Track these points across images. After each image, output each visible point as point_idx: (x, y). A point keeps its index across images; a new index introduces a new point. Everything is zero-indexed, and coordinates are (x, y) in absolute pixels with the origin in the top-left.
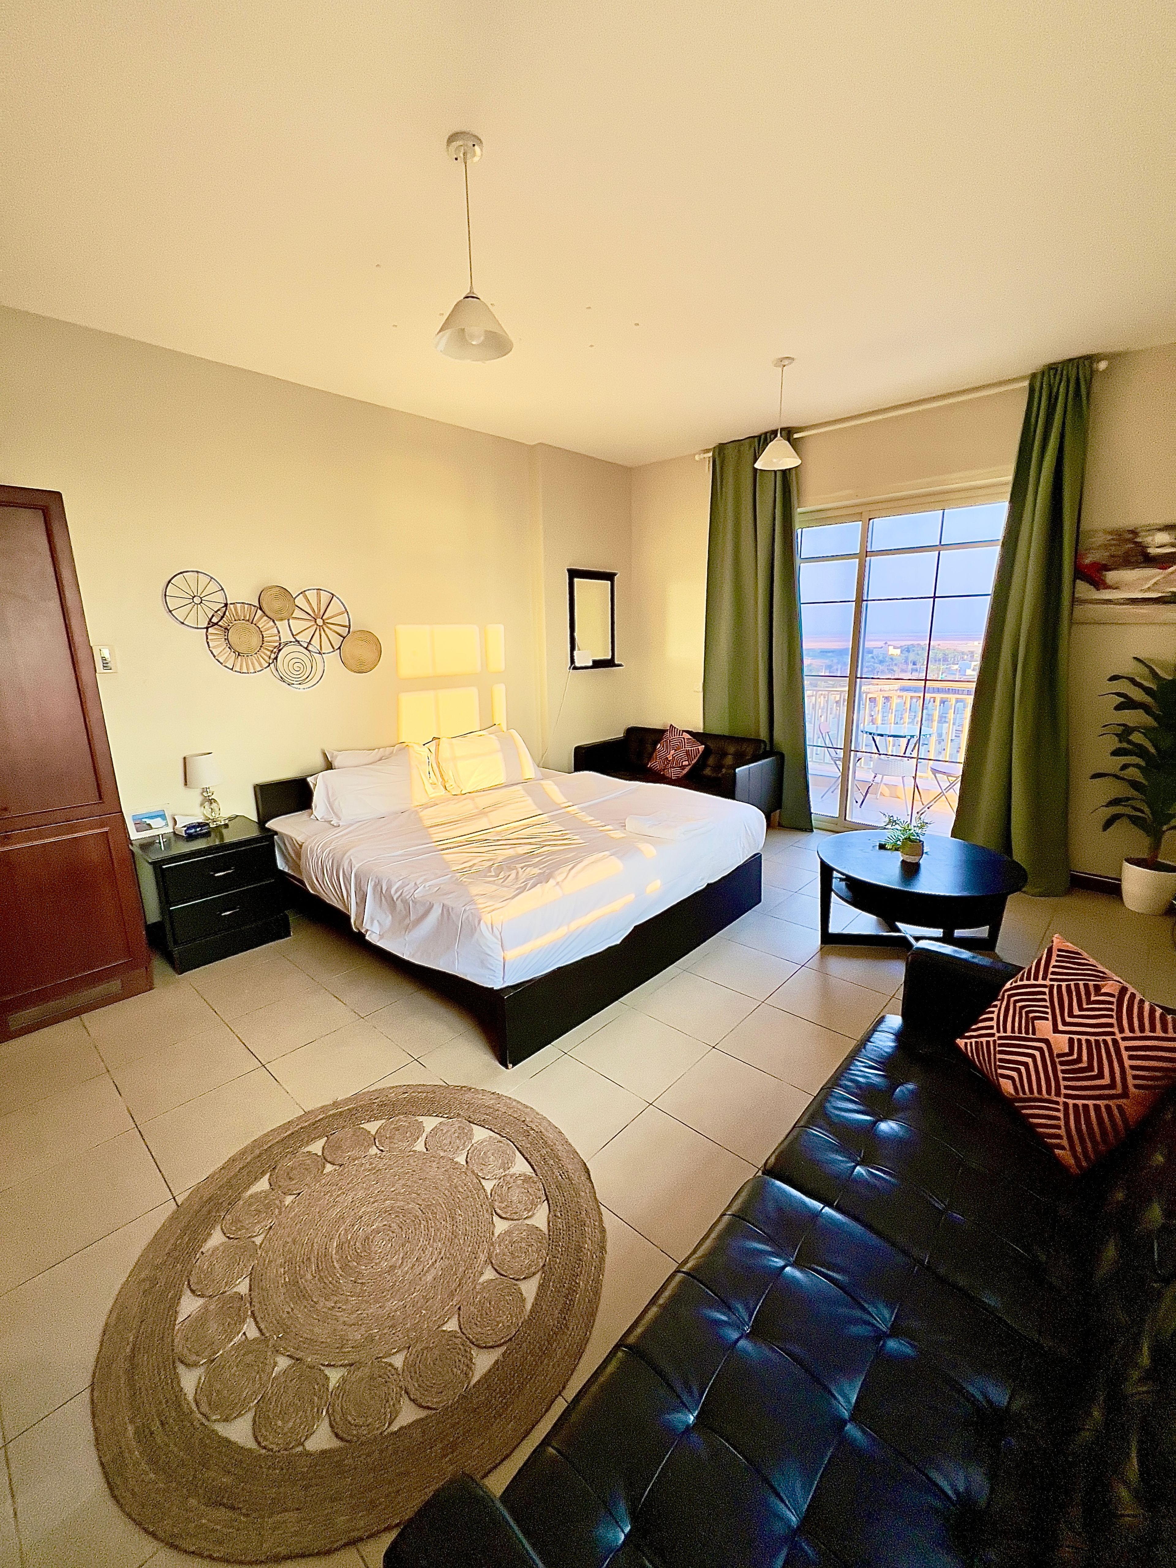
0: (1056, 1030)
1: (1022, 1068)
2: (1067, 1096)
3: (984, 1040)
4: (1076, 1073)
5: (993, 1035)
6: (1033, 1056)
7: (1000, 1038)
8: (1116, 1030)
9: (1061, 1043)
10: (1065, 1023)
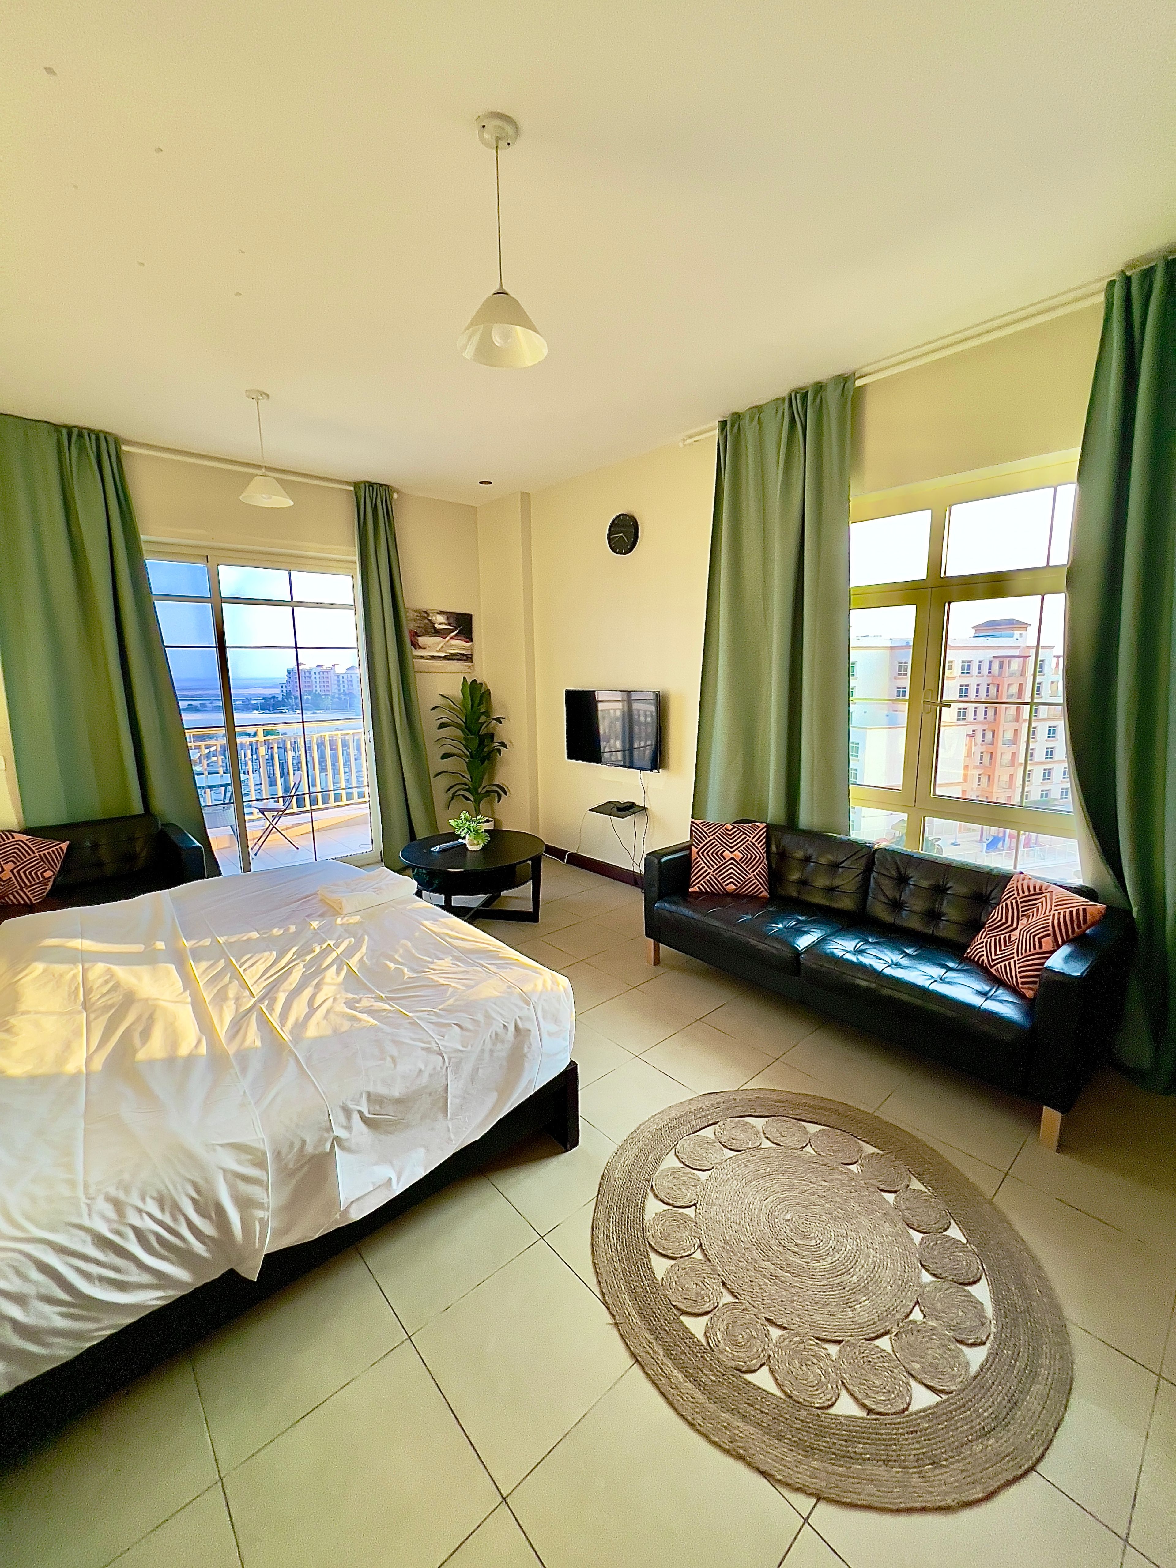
0: (732, 852)
1: (732, 875)
2: (752, 872)
3: (707, 878)
4: (748, 862)
5: (709, 873)
6: (732, 868)
7: (714, 872)
8: (748, 838)
9: (738, 855)
10: (732, 847)
